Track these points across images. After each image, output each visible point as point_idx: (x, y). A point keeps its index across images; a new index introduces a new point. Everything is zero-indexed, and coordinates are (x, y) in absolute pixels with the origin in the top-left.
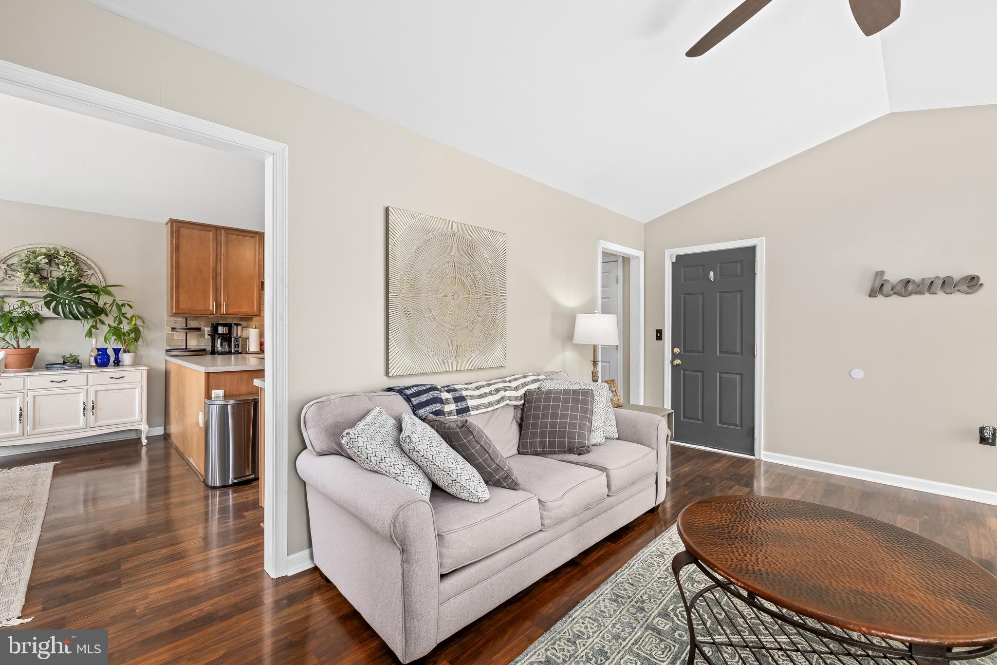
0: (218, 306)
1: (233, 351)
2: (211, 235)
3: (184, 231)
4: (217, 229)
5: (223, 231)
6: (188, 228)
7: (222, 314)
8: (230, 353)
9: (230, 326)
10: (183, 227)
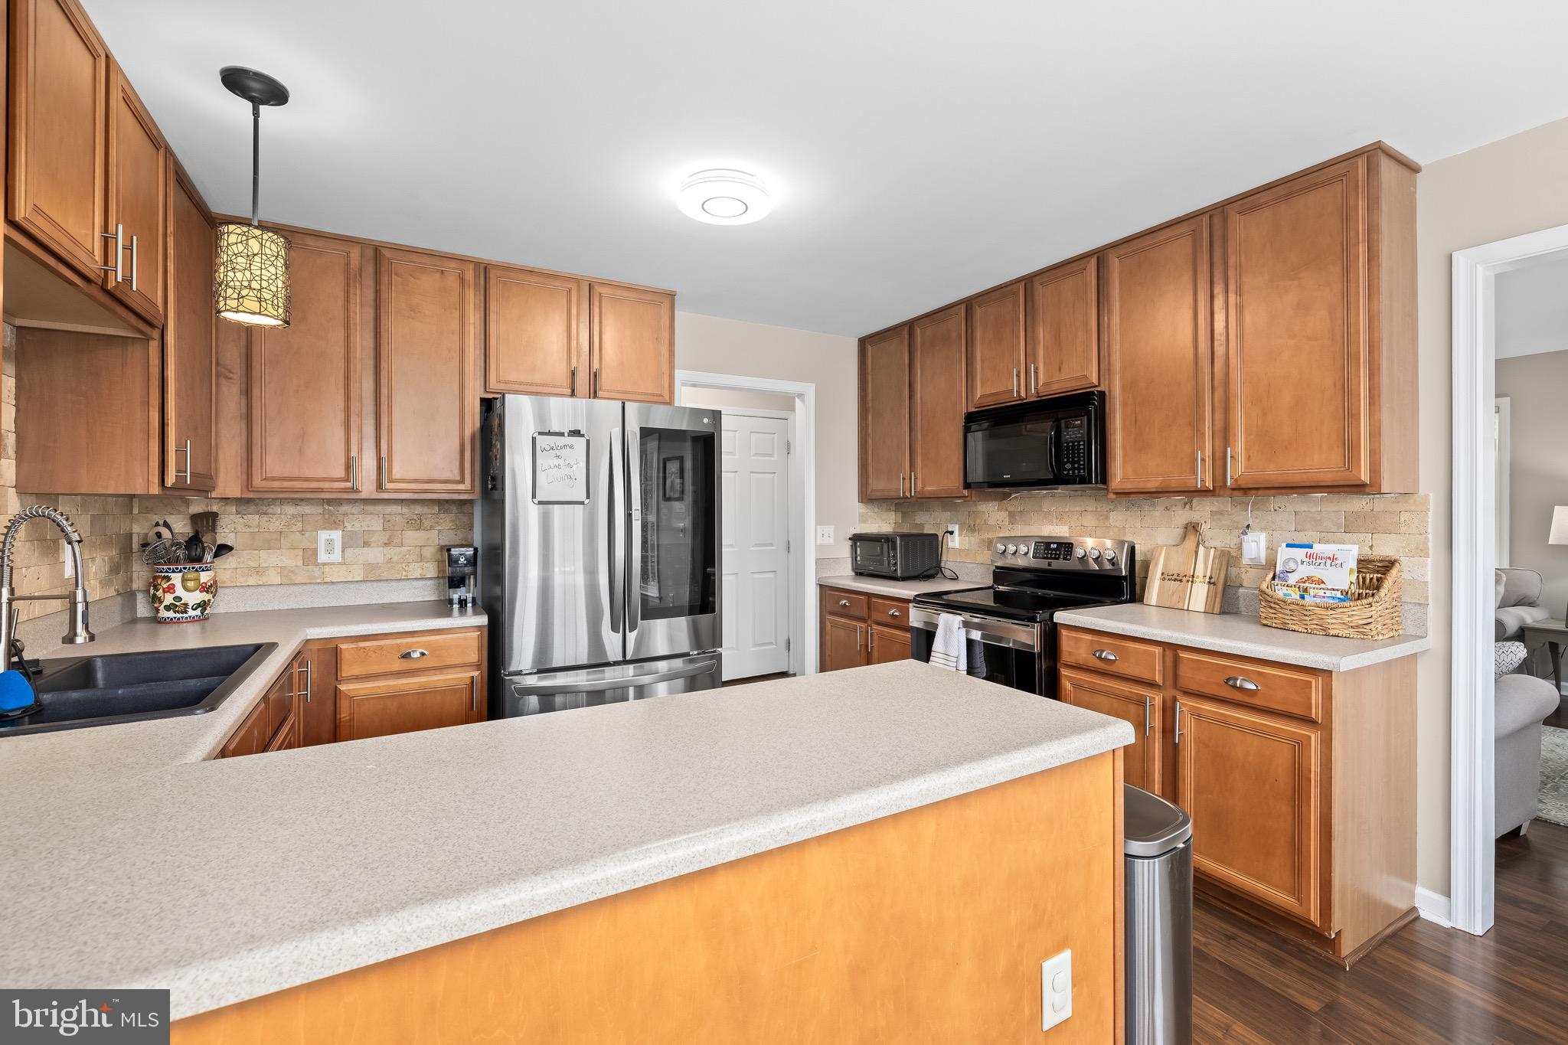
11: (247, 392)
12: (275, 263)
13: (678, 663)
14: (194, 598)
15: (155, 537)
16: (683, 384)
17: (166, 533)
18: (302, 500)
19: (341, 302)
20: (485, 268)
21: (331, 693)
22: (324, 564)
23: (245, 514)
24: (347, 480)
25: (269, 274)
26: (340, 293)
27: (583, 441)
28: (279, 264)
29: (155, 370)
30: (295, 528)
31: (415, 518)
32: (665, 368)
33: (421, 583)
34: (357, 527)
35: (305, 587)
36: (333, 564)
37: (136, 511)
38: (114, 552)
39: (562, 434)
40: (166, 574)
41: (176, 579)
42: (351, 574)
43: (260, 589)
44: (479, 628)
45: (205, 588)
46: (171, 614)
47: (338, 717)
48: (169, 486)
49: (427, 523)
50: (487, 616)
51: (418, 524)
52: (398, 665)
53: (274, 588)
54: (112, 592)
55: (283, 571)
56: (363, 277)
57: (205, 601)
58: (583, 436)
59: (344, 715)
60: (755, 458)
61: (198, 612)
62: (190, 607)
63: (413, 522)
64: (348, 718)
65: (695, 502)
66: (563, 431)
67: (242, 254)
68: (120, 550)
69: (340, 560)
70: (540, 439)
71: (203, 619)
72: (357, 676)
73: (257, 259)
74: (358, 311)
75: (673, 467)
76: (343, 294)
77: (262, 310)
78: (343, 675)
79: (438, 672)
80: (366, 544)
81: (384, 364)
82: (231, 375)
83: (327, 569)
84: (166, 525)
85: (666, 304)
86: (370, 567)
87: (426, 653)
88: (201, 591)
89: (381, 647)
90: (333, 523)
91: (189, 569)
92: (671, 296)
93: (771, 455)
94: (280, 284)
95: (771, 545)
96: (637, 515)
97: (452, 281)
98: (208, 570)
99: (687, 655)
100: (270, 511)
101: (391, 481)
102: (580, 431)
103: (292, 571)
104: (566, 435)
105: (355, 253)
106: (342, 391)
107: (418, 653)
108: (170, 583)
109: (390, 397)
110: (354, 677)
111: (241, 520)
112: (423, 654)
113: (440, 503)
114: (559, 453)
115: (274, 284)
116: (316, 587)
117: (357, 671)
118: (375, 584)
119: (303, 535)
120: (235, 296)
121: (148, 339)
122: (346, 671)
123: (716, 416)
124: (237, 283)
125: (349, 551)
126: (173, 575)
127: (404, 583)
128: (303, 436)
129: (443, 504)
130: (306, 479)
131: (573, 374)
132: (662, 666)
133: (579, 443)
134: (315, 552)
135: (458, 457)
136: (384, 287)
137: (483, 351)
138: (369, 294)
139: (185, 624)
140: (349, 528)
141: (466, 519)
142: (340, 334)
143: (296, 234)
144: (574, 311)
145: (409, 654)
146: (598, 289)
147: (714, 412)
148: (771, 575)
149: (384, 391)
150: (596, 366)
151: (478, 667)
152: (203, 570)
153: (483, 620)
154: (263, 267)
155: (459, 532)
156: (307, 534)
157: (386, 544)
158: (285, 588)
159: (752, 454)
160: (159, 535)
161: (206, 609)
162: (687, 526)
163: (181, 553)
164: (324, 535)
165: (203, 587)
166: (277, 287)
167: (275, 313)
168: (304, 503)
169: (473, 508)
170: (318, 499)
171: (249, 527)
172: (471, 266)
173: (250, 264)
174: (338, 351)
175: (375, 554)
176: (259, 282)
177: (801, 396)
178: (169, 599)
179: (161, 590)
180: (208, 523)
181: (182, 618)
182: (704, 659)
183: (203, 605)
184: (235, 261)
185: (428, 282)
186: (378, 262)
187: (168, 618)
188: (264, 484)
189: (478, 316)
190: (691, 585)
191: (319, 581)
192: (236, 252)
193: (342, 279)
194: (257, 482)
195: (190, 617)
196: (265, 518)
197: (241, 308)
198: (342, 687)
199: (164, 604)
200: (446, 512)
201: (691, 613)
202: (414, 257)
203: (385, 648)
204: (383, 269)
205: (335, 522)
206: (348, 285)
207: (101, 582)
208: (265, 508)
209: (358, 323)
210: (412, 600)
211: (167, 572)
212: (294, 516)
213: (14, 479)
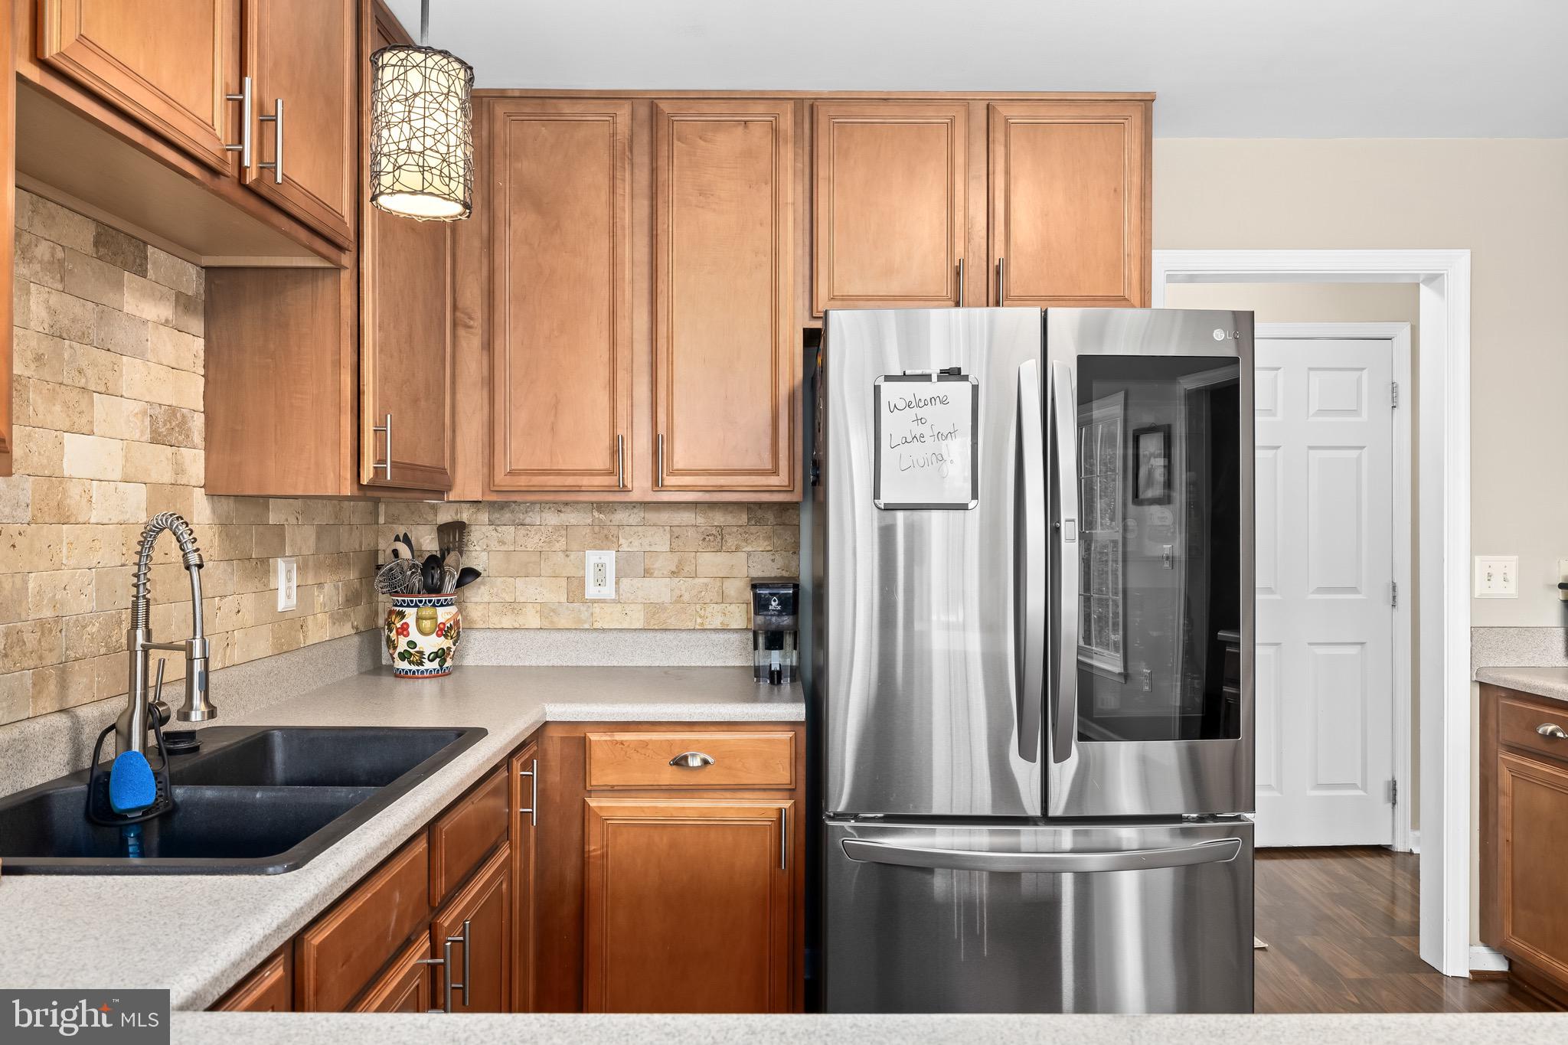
11: (489, 346)
12: (444, 105)
13: (1159, 834)
14: (430, 644)
15: (392, 556)
16: (1171, 279)
17: (404, 551)
18: (566, 504)
19: (604, 196)
20: (812, 107)
21: (578, 806)
22: (594, 601)
23: (499, 525)
24: (611, 473)
25: (435, 125)
26: (603, 181)
27: (966, 387)
28: (452, 108)
29: (348, 314)
30: (557, 546)
31: (714, 532)
32: (1132, 245)
33: (722, 636)
34: (636, 547)
35: (568, 634)
36: (603, 601)
37: (382, 520)
38: (353, 575)
39: (926, 378)
40: (401, 609)
41: (411, 613)
42: (628, 618)
43: (517, 634)
44: (792, 724)
45: (443, 631)
46: (404, 665)
47: (586, 849)
48: (365, 483)
49: (731, 542)
50: (804, 706)
51: (716, 539)
52: (670, 776)
53: (532, 634)
54: (348, 630)
55: (546, 610)
56: (634, 151)
57: (443, 649)
58: (966, 378)
59: (594, 847)
60: (1320, 419)
61: (435, 665)
62: (426, 657)
63: (712, 538)
64: (599, 852)
65: (1192, 506)
66: (927, 372)
67: (398, 98)
68: (361, 573)
69: (613, 596)
70: (887, 388)
71: (442, 673)
72: (613, 786)
73: (419, 102)
74: (626, 206)
75: (1151, 445)
76: (607, 182)
77: (426, 186)
78: (593, 783)
79: (728, 794)
80: (647, 573)
81: (662, 286)
82: (472, 323)
83: (597, 608)
84: (407, 540)
85: (1137, 119)
86: (653, 608)
87: (710, 760)
88: (438, 636)
89: (645, 744)
90: (604, 539)
91: (425, 602)
92: (1145, 103)
93: (1355, 412)
94: (453, 141)
95: (1354, 590)
96: (1069, 530)
97: (759, 135)
98: (448, 605)
99: (1177, 819)
100: (528, 520)
101: (672, 473)
102: (959, 369)
103: (553, 611)
104: (934, 378)
105: (623, 114)
106: (606, 334)
107: (699, 760)
108: (404, 621)
109: (670, 339)
110: (609, 788)
111: (494, 533)
112: (706, 762)
113: (750, 507)
114: (921, 412)
115: (443, 141)
116: (583, 635)
117: (612, 778)
118: (659, 635)
119: (567, 556)
120: (390, 168)
121: (339, 268)
122: (598, 777)
123: (1243, 323)
124: (393, 147)
125: (625, 582)
126: (407, 610)
127: (698, 635)
128: (556, 406)
129: (754, 509)
130: (559, 473)
131: (958, 274)
132: (1128, 834)
133: (959, 391)
134: (582, 581)
135: (769, 430)
136: (662, 162)
137: (807, 249)
138: (643, 177)
139: (420, 680)
140: (625, 548)
141: (788, 536)
142: (605, 245)
143: (548, 101)
144: (960, 159)
145: (685, 758)
146: (1003, 110)
147: (1236, 315)
148: (1353, 651)
149: (662, 329)
150: (999, 253)
151: (791, 792)
152: (442, 605)
153: (797, 711)
154: (427, 114)
155: (777, 557)
156: (573, 556)
157: (673, 573)
158: (545, 634)
159: (1311, 412)
160: (396, 553)
161: (444, 661)
162: (1177, 554)
163: (417, 581)
164: (593, 557)
165: (441, 630)
166: (448, 146)
167: (446, 190)
168: (568, 509)
169: (799, 515)
170: (586, 502)
171: (504, 543)
172: (789, 107)
173: (410, 112)
174: (600, 271)
175: (659, 589)
176: (421, 139)
177: (1433, 279)
178: (402, 645)
179: (394, 631)
180: (454, 538)
181: (418, 671)
182: (1212, 833)
183: (441, 655)
184: (390, 111)
185: (727, 144)
186: (654, 124)
187: (403, 670)
188: (509, 480)
189: (800, 189)
190: (1184, 676)
191: (587, 626)
192: (392, 96)
193: (605, 158)
194: (500, 478)
195: (427, 670)
196: (522, 531)
197: (397, 187)
198: (593, 803)
199: (398, 651)
200: (759, 522)
201: (1184, 735)
202: (705, 107)
203: (650, 747)
204: (660, 133)
205: (606, 537)
206: (614, 167)
207: (332, 616)
208: (521, 516)
209: (627, 227)
210: (709, 664)
211: (401, 606)
212: (557, 528)
213: (202, 475)
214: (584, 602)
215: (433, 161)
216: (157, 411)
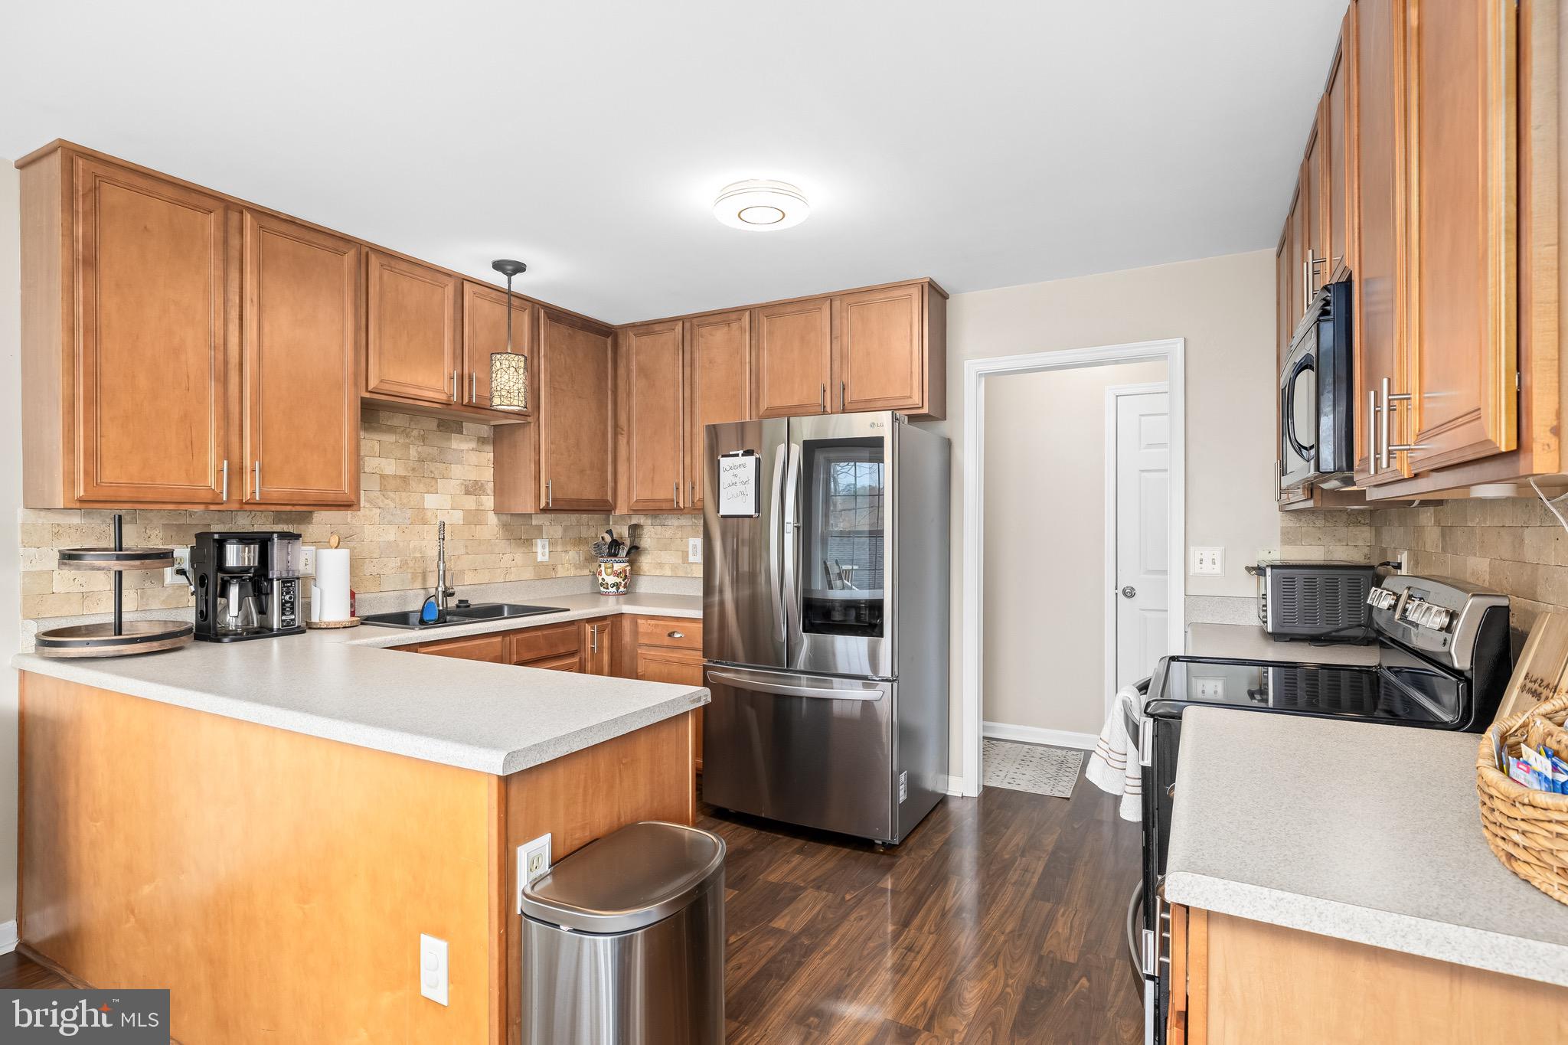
0: (237, 473)
1: (275, 627)
2: (211, 224)
3: (113, 196)
4: (230, 207)
5: (248, 217)
6: (130, 187)
7: (247, 503)
8: (263, 631)
9: (263, 542)
10: (113, 182)
17: (607, 538)
19: (671, 368)
22: (693, 563)
23: (653, 524)
27: (753, 459)
30: (678, 536)
35: (682, 579)
36: (696, 564)
37: (611, 523)
41: (603, 566)
43: (662, 579)
46: (603, 589)
48: (542, 508)
52: (667, 641)
53: (667, 579)
55: (674, 567)
56: (684, 344)
57: (619, 583)
61: (614, 589)
62: (609, 586)
68: (589, 548)
69: (700, 561)
70: (722, 461)
71: (617, 594)
74: (680, 372)
76: (672, 361)
78: (639, 642)
79: (689, 652)
81: (694, 409)
82: (623, 432)
83: (694, 567)
84: (610, 532)
87: (683, 635)
88: (615, 576)
89: (658, 626)
91: (609, 561)
92: (922, 284)
97: (735, 331)
98: (623, 562)
100: (666, 523)
103: (677, 568)
104: (741, 455)
105: (679, 328)
106: (672, 434)
107: (678, 634)
110: (645, 645)
111: (654, 530)
112: (680, 636)
114: (736, 471)
116: (687, 580)
117: (646, 640)
119: (682, 540)
121: (529, 422)
122: (642, 640)
128: (653, 470)
134: (688, 553)
136: (694, 349)
137: (756, 384)
138: (688, 356)
139: (609, 596)
142: (672, 391)
143: (649, 326)
144: (825, 330)
145: (674, 634)
146: (846, 300)
149: (695, 430)
150: (845, 379)
152: (618, 563)
156: (684, 540)
158: (672, 579)
160: (603, 538)
161: (619, 588)
163: (607, 551)
164: (692, 541)
165: (616, 573)
168: (682, 518)
171: (655, 534)
181: (606, 592)
183: (617, 585)
185: (720, 336)
186: (692, 330)
189: (753, 354)
191: (689, 575)
193: (672, 350)
194: (632, 504)
195: (609, 592)
196: (664, 528)
203: (660, 627)
204: (694, 335)
205: (697, 531)
206: (675, 353)
209: (681, 382)
212: (678, 527)
213: (492, 505)
214: (689, 563)
215: (504, 393)
216: (467, 483)
